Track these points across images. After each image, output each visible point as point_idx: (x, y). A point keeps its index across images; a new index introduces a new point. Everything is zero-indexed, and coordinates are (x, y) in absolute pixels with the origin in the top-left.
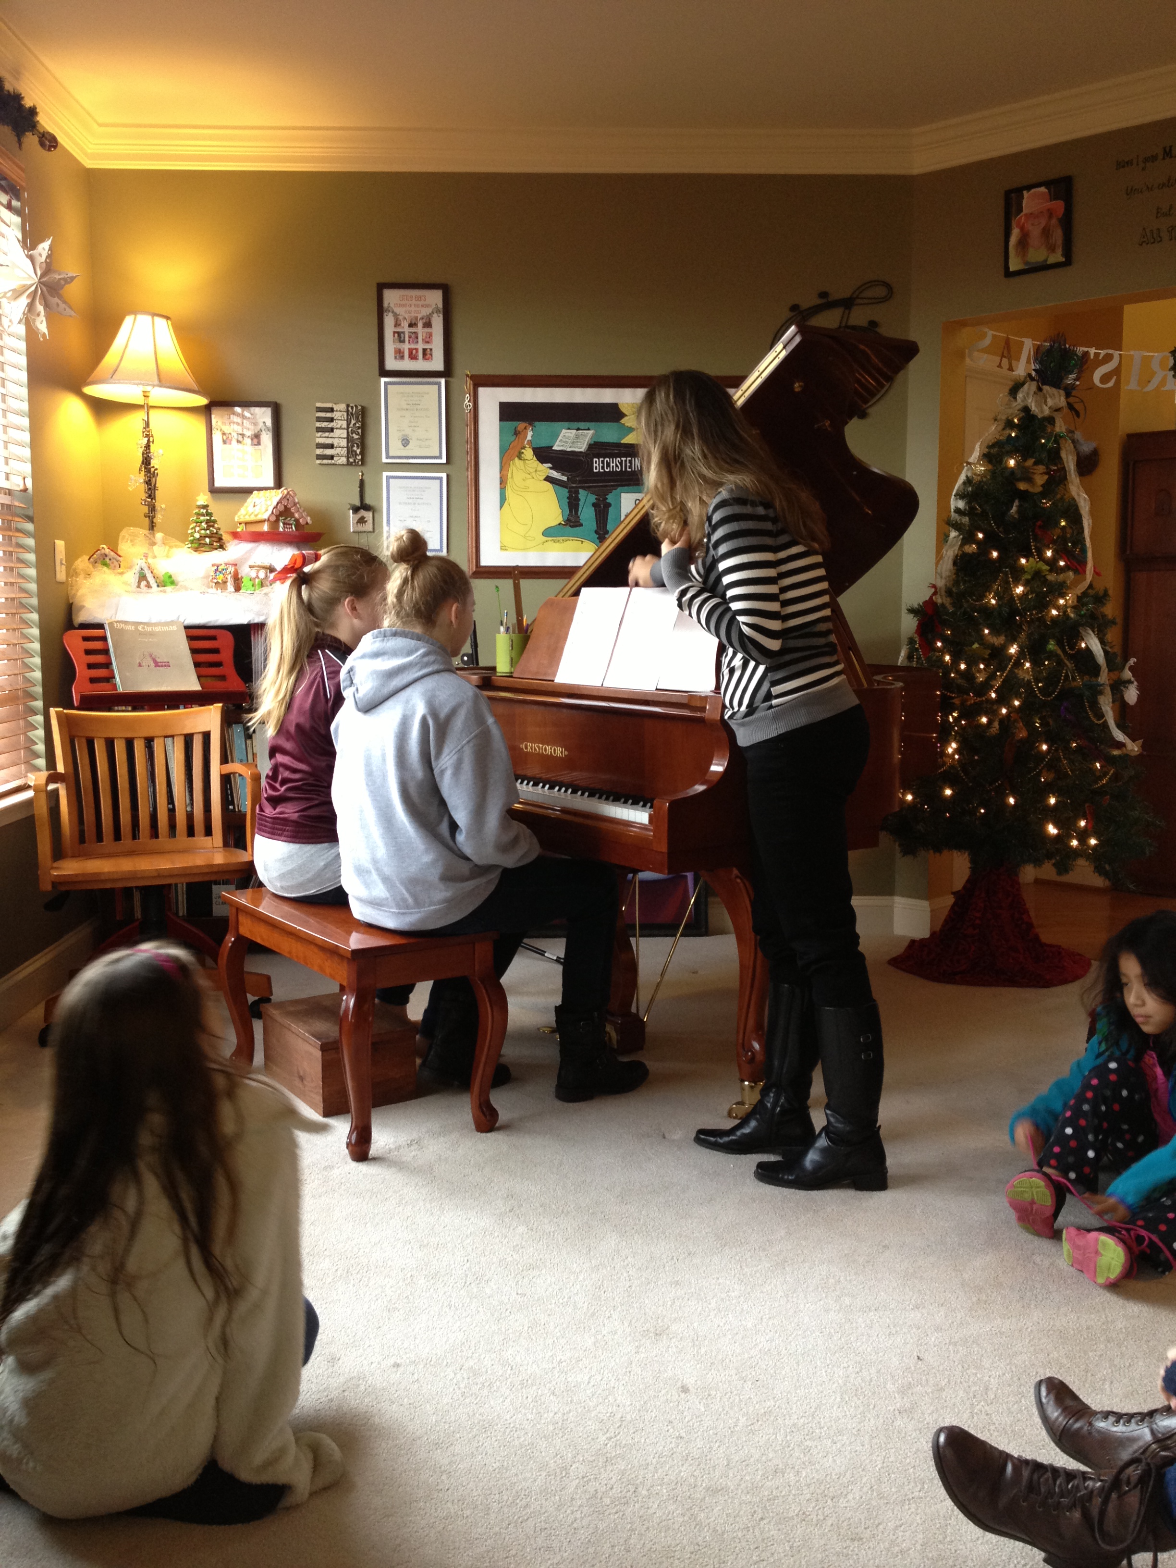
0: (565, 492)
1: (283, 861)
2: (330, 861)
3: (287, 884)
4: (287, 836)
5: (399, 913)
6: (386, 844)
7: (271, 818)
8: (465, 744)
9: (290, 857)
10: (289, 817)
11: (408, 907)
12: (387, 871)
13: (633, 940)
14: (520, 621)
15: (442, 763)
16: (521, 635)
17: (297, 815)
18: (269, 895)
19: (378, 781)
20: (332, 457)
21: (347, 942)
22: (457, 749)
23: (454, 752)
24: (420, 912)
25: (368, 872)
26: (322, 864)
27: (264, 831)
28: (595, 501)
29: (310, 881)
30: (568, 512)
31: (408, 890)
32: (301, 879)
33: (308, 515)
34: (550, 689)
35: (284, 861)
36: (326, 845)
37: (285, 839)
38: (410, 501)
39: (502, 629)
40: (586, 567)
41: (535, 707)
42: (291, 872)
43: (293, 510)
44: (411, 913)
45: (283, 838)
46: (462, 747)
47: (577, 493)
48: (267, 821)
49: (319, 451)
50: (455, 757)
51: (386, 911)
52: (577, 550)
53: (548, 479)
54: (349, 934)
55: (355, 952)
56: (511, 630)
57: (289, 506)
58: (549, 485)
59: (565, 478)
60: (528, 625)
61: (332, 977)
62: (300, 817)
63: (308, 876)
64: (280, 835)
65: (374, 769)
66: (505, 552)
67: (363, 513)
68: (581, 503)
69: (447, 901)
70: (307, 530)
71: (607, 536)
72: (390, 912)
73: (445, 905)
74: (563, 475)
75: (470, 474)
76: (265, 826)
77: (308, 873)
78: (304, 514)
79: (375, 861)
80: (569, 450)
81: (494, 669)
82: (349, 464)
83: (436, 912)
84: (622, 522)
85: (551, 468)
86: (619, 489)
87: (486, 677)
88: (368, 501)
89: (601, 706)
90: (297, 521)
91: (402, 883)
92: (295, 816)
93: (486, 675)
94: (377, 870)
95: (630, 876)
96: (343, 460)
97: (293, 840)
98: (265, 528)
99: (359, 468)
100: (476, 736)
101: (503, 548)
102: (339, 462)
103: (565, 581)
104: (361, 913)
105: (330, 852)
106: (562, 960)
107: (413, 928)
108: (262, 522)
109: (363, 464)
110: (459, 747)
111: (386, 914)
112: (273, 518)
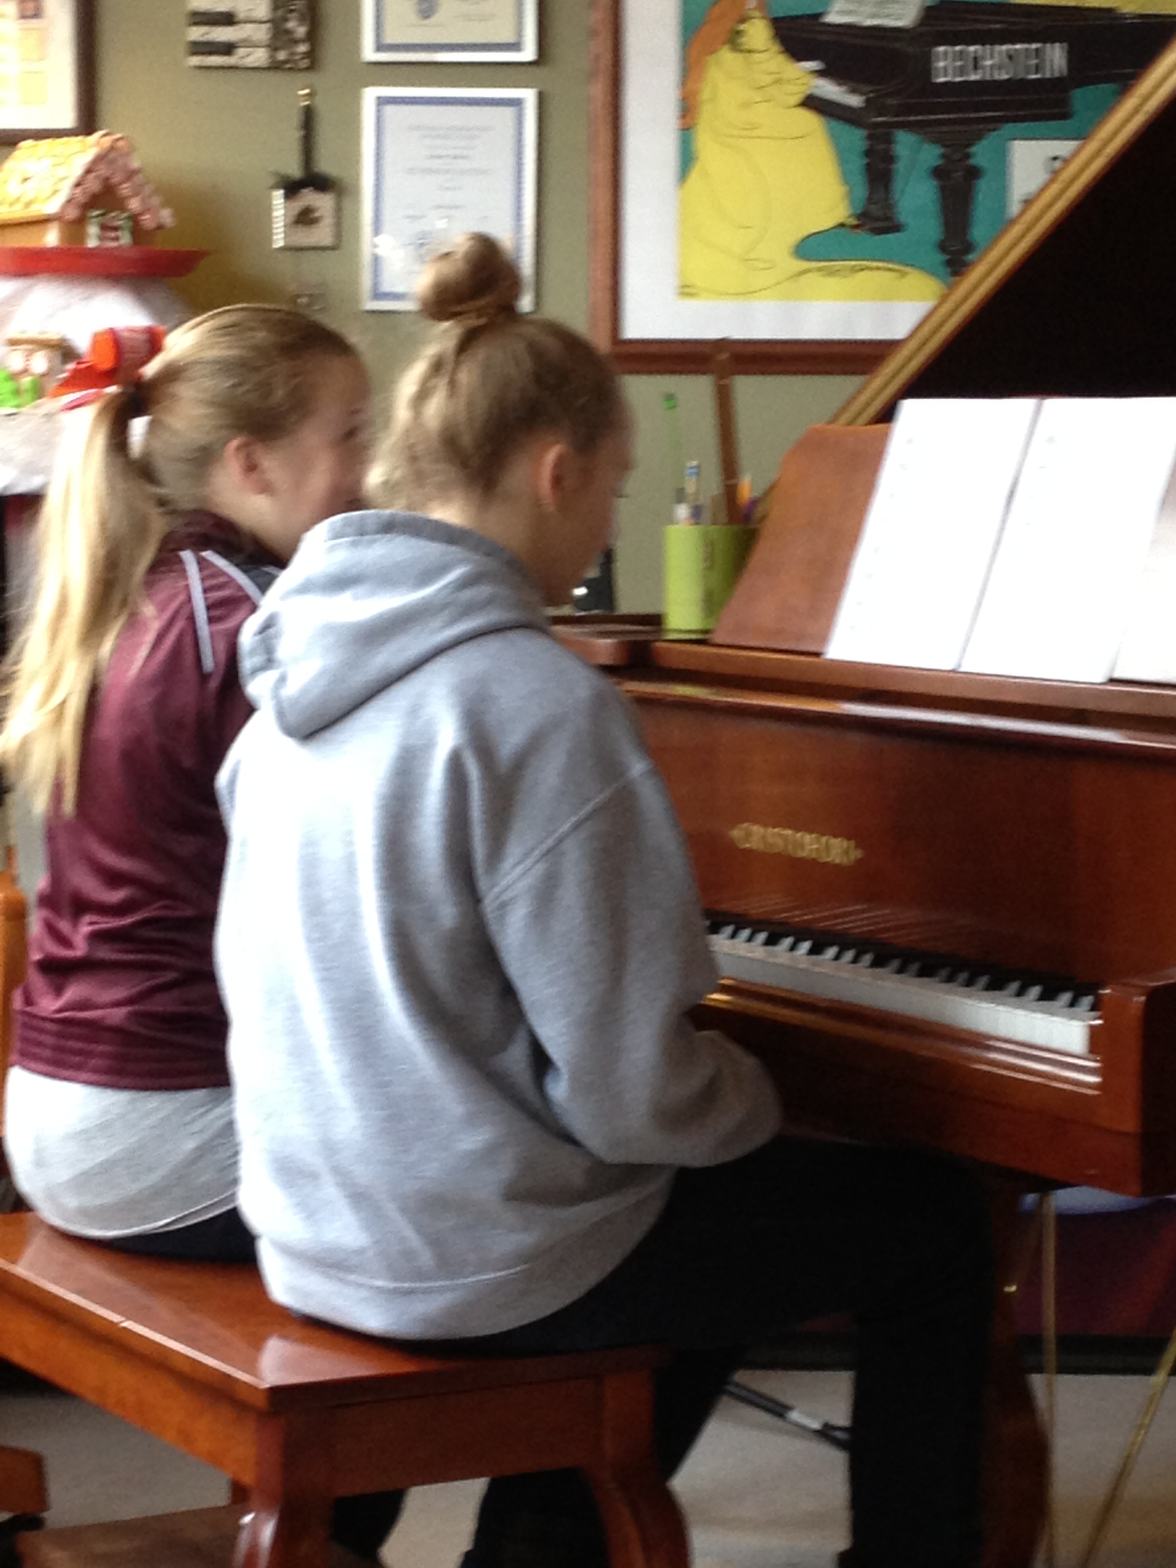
0: (857, 138)
1: (85, 1136)
2: (212, 1139)
3: (98, 1202)
4: (95, 1071)
5: (395, 1292)
6: (360, 1101)
7: (52, 1021)
8: (566, 835)
9: (104, 1127)
10: (103, 1019)
11: (420, 1275)
12: (363, 1174)
13: (1037, 1381)
14: (731, 491)
15: (504, 883)
16: (735, 528)
17: (123, 1011)
18: (43, 1232)
19: (338, 927)
20: (228, 49)
21: (251, 1367)
22: (544, 847)
23: (537, 853)
24: (453, 1289)
25: (313, 1176)
26: (190, 1145)
27: (36, 1058)
28: (939, 162)
29: (157, 1192)
30: (862, 192)
31: (419, 1229)
32: (133, 1188)
33: (166, 204)
34: (808, 678)
35: (88, 1140)
36: (199, 1094)
37: (94, 1077)
38: (436, 164)
39: (683, 511)
40: (912, 345)
41: (773, 727)
42: (106, 1168)
43: (125, 189)
44: (427, 1292)
45: (84, 1076)
46: (560, 841)
47: (888, 140)
48: (42, 1031)
49: (197, 33)
50: (540, 868)
51: (361, 1286)
52: (887, 296)
53: (812, 103)
54: (257, 1343)
55: (276, 1392)
56: (707, 515)
57: (115, 180)
58: (811, 120)
59: (855, 101)
60: (754, 503)
61: (215, 1460)
62: (131, 1014)
63: (153, 1178)
64: (78, 1067)
65: (328, 895)
66: (689, 302)
67: (309, 198)
68: (900, 167)
69: (528, 1257)
70: (161, 244)
71: (971, 257)
72: (371, 1287)
73: (523, 1267)
74: (853, 91)
75: (599, 90)
76: (39, 1044)
77: (150, 1170)
78: (155, 201)
79: (329, 1148)
80: (869, 22)
81: (655, 620)
82: (275, 66)
83: (498, 1286)
84: (1013, 222)
85: (821, 73)
86: (1009, 128)
87: (635, 643)
88: (325, 165)
89: (955, 726)
90: (134, 218)
91: (404, 1210)
92: (117, 1015)
93: (633, 638)
94: (337, 1171)
95: (1030, 1199)
96: (259, 56)
97: (115, 1079)
98: (51, 238)
99: (302, 77)
100: (595, 811)
101: (686, 291)
102: (250, 61)
103: (853, 382)
104: (292, 1289)
105: (211, 1116)
106: (839, 1435)
107: (432, 1333)
108: (43, 222)
109: (311, 68)
110: (550, 842)
111: (364, 1293)
112: (72, 214)
